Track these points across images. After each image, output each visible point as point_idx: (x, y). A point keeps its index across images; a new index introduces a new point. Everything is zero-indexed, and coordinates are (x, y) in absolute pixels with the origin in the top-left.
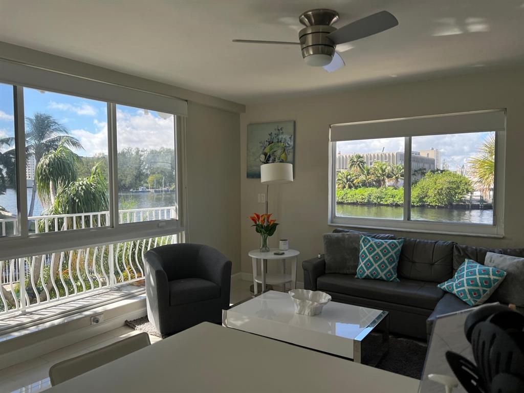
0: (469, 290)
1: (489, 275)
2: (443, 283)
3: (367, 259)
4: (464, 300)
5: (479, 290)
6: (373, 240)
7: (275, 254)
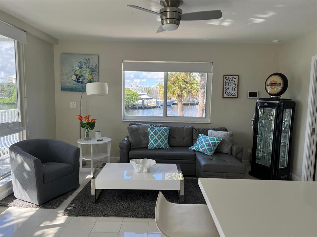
0: (208, 148)
1: (215, 140)
2: (192, 146)
3: (154, 138)
4: (206, 153)
5: (211, 148)
6: (156, 128)
7: (97, 141)
